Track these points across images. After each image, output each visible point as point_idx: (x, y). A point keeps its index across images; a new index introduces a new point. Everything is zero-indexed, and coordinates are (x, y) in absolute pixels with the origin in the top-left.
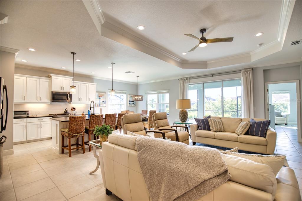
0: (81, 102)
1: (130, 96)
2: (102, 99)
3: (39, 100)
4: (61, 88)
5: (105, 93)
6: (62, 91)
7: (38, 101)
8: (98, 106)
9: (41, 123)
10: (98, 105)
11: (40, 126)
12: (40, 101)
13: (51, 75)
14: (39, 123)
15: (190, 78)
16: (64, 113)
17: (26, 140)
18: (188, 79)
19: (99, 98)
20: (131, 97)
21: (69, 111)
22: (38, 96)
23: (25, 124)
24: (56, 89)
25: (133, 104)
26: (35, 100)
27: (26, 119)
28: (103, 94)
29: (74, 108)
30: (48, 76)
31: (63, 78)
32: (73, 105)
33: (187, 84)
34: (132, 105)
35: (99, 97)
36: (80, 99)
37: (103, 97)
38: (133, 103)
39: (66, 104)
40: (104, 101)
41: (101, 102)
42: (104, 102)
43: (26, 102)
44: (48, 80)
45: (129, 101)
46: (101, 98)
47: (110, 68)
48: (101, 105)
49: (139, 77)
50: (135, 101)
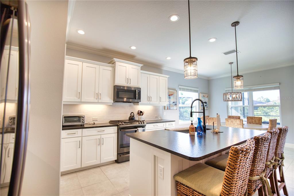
0: (151, 103)
1: (202, 96)
2: (172, 99)
3: (98, 99)
4: (128, 80)
5: (175, 90)
6: (129, 85)
7: (96, 101)
8: (168, 109)
9: (103, 136)
11: (100, 142)
12: (100, 101)
13: (115, 59)
14: (99, 137)
16: (129, 119)
17: (80, 167)
19: (169, 98)
20: (204, 96)
21: (137, 118)
22: (97, 92)
23: (80, 139)
24: (121, 82)
26: (92, 99)
27: (81, 129)
28: (174, 92)
30: (110, 62)
31: (130, 65)
32: (140, 107)
35: (169, 95)
36: (149, 99)
39: (130, 106)
40: (174, 102)
41: (171, 103)
42: (174, 104)
43: (81, 102)
44: (111, 69)
46: (172, 97)
47: (213, 40)
48: (172, 108)
49: (233, 63)
50: (207, 103)
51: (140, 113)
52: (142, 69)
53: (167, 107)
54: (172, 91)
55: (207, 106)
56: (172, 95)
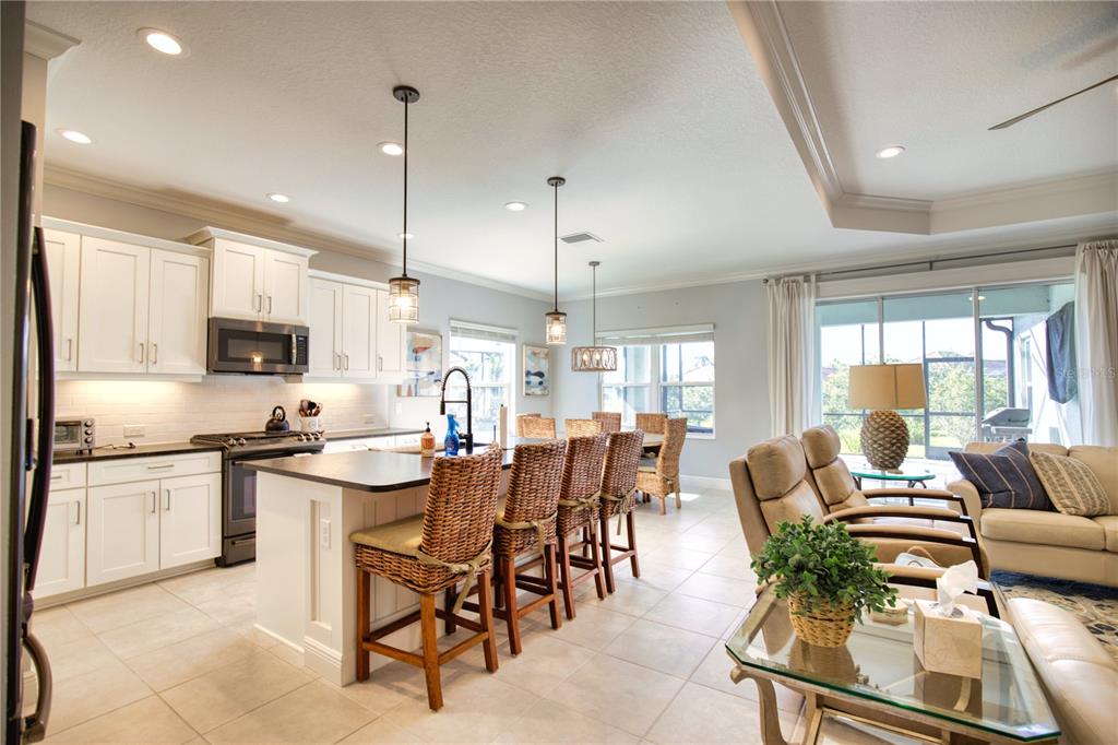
0: (347, 374)
1: (529, 352)
2: (427, 363)
3: (145, 362)
4: (261, 300)
5: (435, 332)
6: (264, 317)
7: (141, 369)
8: (410, 394)
9: (166, 484)
10: (410, 387)
11: (158, 504)
12: (153, 369)
13: (213, 231)
14: (154, 486)
15: (820, 276)
16: (268, 428)
17: (83, 586)
18: (813, 278)
19: (416, 360)
20: (534, 354)
21: (295, 423)
22: (141, 339)
23: (79, 495)
24: (234, 305)
25: (541, 387)
26: (124, 364)
27: (84, 464)
28: (431, 341)
29: (312, 405)
30: (193, 236)
31: (268, 251)
32: (306, 390)
33: (808, 305)
34: (538, 391)
35: (416, 351)
36: (340, 362)
37: (430, 353)
38: (541, 383)
39: (272, 385)
40: (432, 373)
41: (422, 375)
42: (433, 378)
43: (78, 372)
44: (195, 260)
45: (528, 373)
46: (424, 356)
47: (516, 207)
48: (422, 391)
49: (598, 263)
50: (546, 375)
51: (310, 408)
52: (313, 263)
53: (407, 389)
54: (427, 336)
55: (544, 384)
56: (425, 348)
